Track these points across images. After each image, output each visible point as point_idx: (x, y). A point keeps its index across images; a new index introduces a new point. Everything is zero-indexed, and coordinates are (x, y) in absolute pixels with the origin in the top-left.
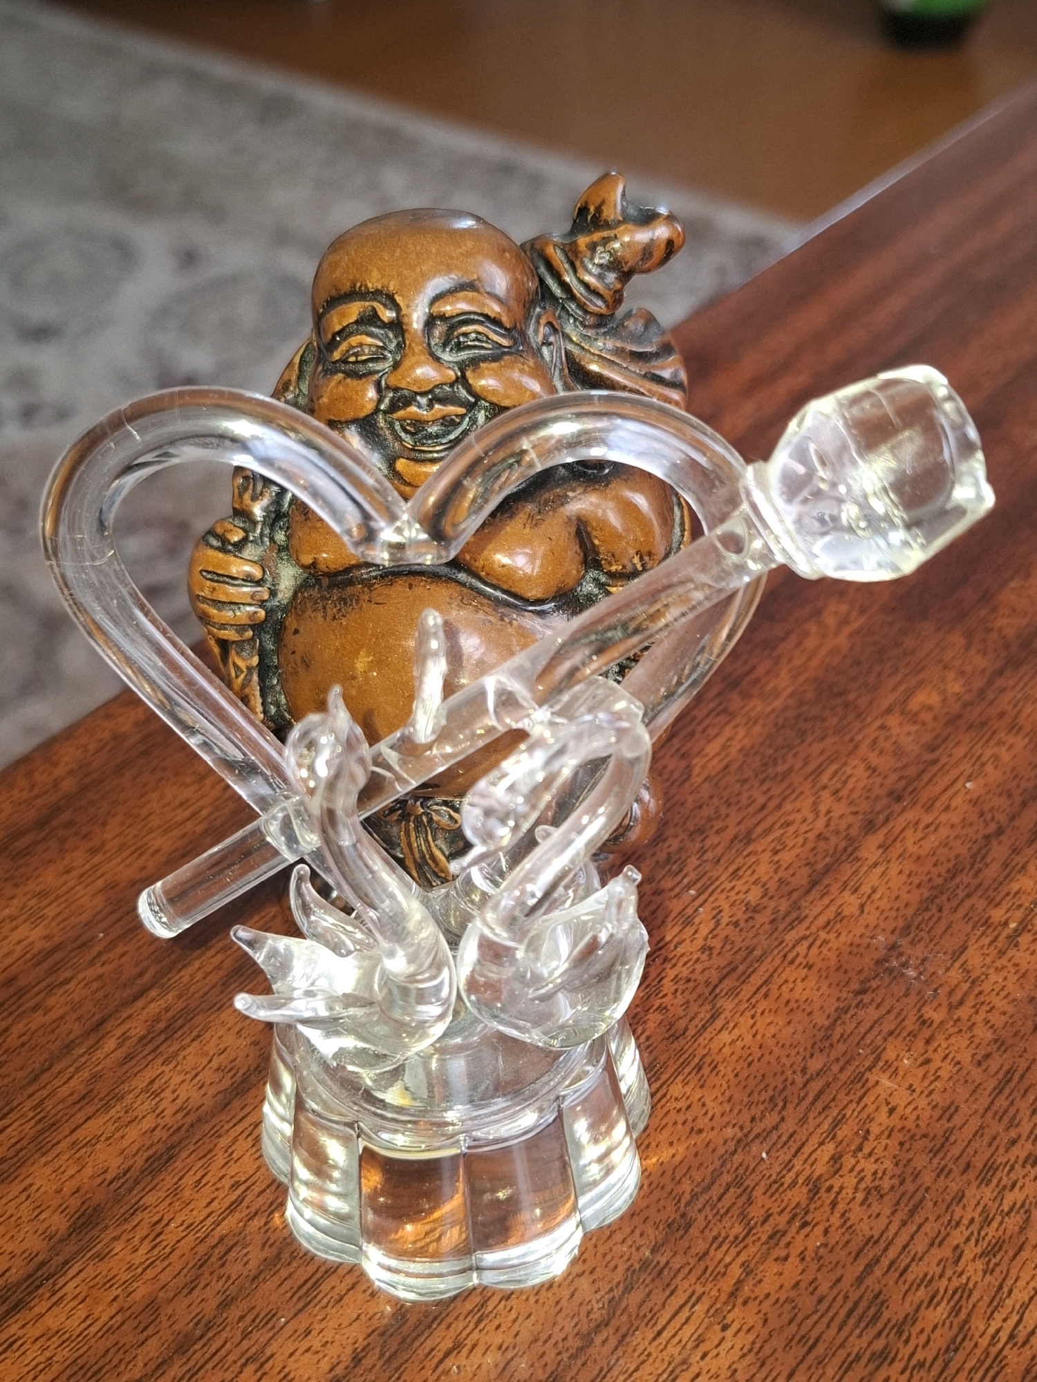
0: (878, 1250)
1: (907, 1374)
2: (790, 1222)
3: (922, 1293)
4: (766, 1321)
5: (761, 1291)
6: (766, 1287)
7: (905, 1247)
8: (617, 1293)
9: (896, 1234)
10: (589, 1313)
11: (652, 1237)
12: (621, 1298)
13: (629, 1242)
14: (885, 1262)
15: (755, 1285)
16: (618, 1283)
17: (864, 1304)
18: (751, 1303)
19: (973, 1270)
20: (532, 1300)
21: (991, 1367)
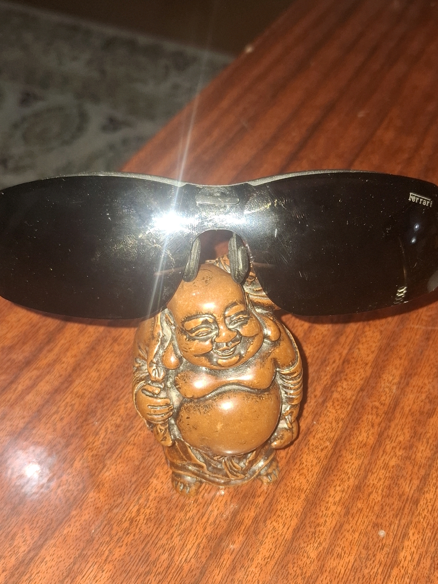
0: (149, 539)
1: (155, 577)
2: (124, 534)
3: (161, 551)
4: (115, 567)
5: (114, 558)
6: (115, 556)
7: (157, 536)
8: (71, 566)
9: (155, 532)
10: (63, 574)
11: (82, 546)
12: (72, 567)
13: (75, 549)
14: (151, 542)
15: (112, 556)
16: (72, 563)
17: (144, 556)
18: (111, 562)
19: (176, 540)
20: (45, 573)
21: (179, 570)
